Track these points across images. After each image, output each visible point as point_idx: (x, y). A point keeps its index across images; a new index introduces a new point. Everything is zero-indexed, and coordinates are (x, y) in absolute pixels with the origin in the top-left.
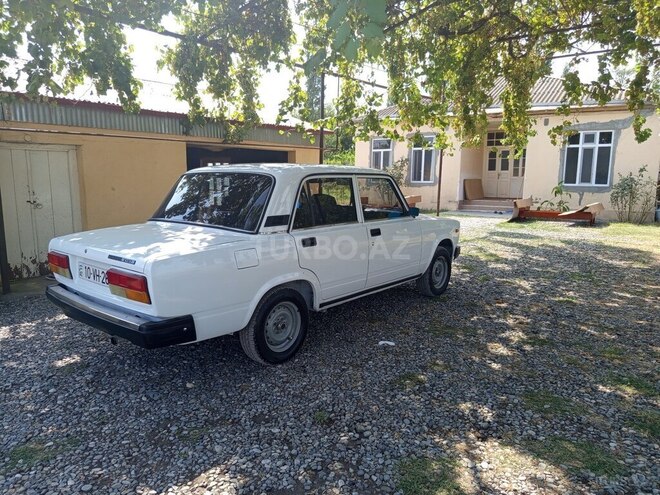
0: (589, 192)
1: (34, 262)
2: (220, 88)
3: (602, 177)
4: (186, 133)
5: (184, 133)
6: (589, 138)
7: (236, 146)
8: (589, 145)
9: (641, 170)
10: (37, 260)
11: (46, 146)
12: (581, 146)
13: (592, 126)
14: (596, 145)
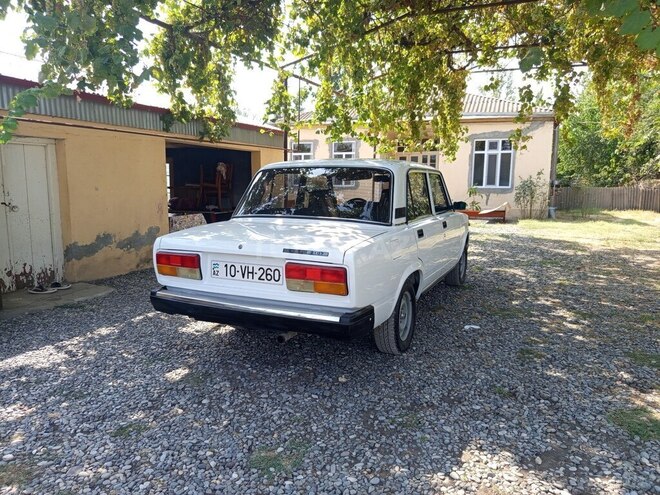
0: (494, 192)
1: (9, 274)
2: (199, 84)
3: (504, 180)
4: (166, 130)
5: (164, 130)
6: (493, 146)
7: (215, 145)
8: (493, 152)
9: (539, 174)
10: (13, 272)
11: (23, 139)
12: (487, 152)
13: (495, 134)
14: (499, 152)
